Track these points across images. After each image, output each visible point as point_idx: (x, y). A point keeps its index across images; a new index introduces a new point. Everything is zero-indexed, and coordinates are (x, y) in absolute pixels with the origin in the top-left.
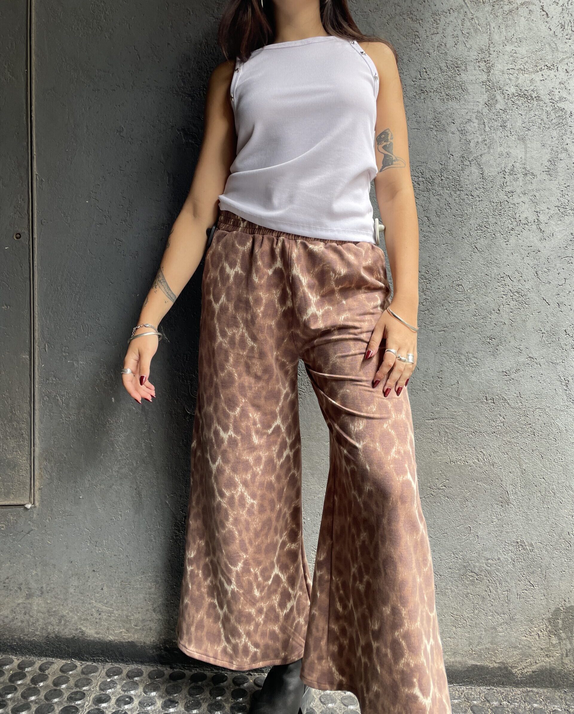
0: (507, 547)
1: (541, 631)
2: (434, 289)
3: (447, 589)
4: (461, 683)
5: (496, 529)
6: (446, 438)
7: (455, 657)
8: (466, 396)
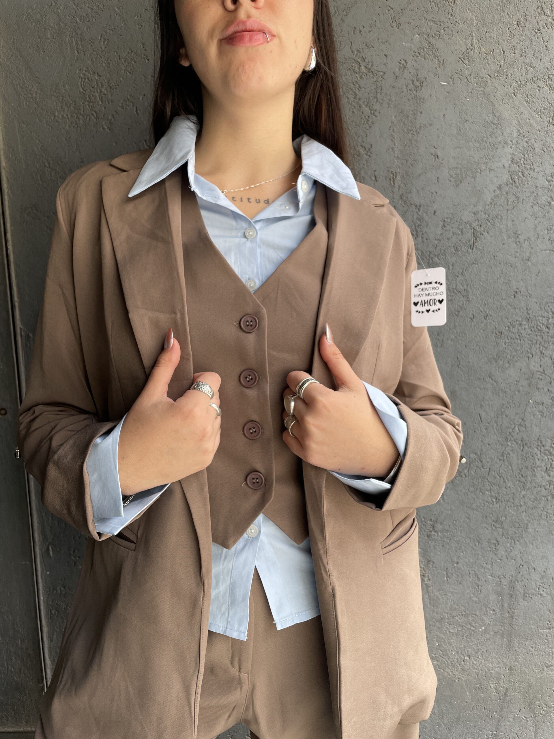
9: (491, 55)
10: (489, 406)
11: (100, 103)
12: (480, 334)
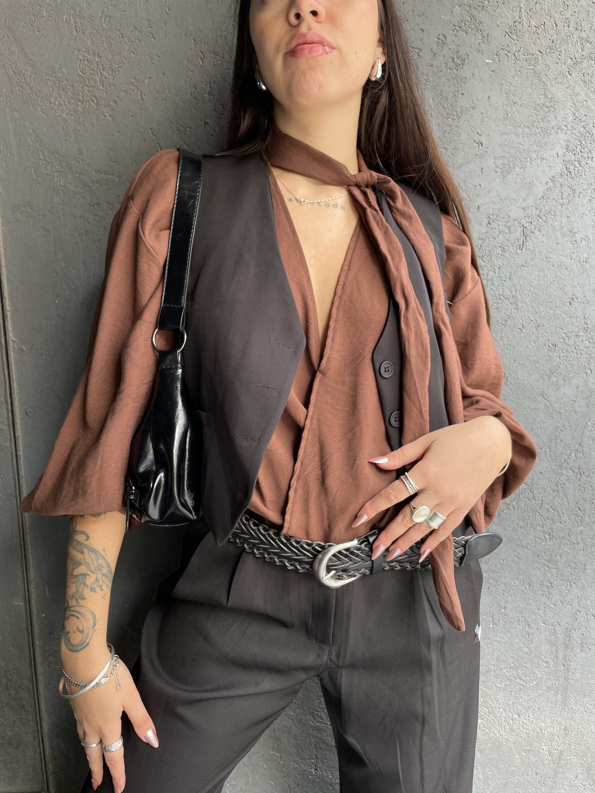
9: (542, 29)
10: (541, 429)
11: (101, 87)
12: (531, 347)
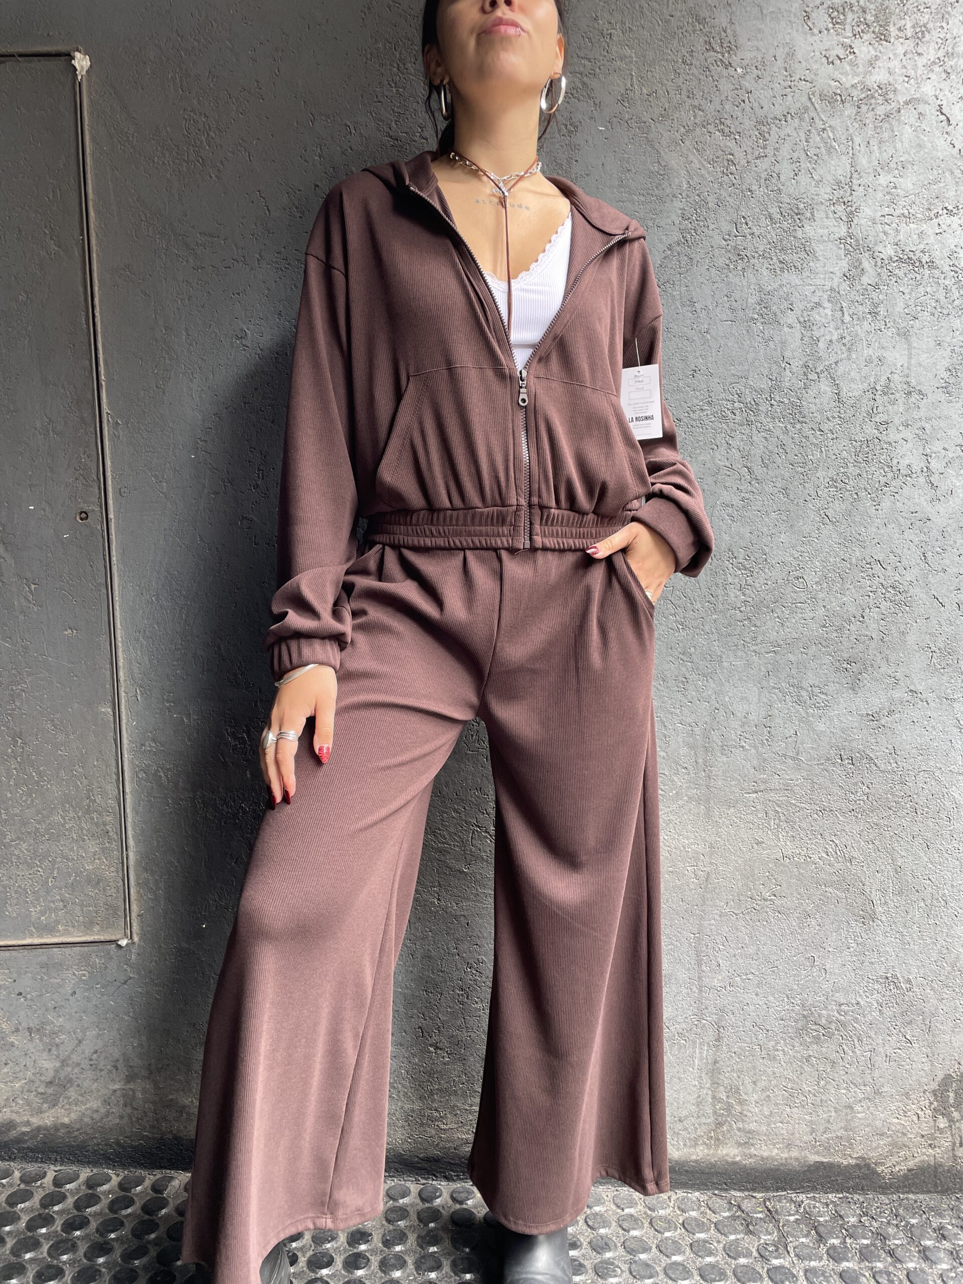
0: (870, 985)
1: (922, 1110)
2: (757, 585)
3: (777, 1050)
4: (799, 1189)
5: (854, 958)
6: (777, 821)
7: (789, 1150)
8: (809, 755)
9: (654, 97)
11: (208, 148)
